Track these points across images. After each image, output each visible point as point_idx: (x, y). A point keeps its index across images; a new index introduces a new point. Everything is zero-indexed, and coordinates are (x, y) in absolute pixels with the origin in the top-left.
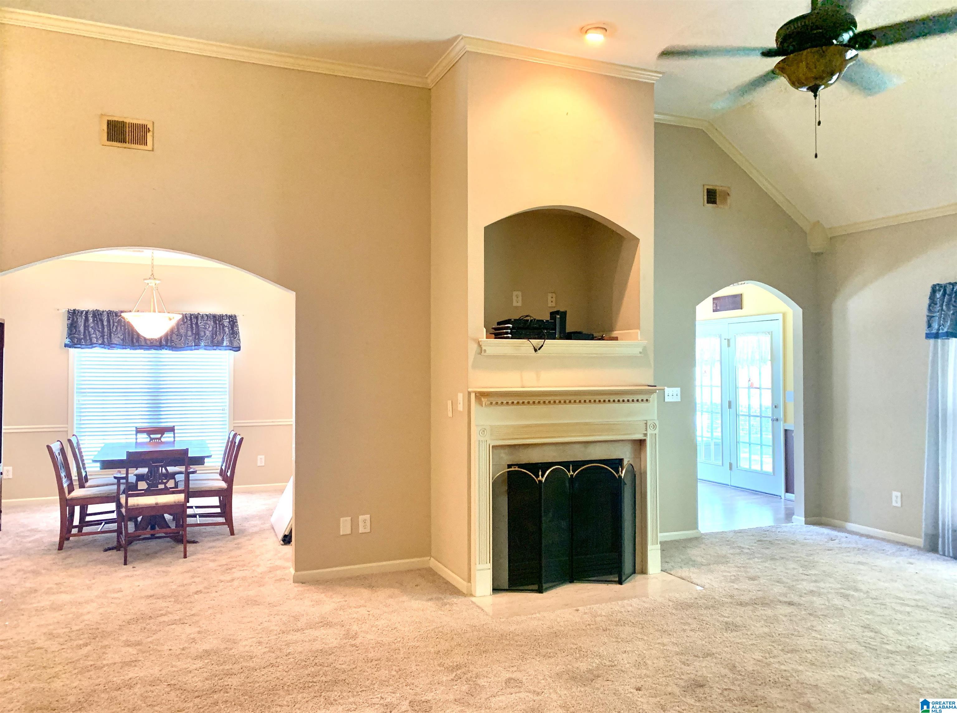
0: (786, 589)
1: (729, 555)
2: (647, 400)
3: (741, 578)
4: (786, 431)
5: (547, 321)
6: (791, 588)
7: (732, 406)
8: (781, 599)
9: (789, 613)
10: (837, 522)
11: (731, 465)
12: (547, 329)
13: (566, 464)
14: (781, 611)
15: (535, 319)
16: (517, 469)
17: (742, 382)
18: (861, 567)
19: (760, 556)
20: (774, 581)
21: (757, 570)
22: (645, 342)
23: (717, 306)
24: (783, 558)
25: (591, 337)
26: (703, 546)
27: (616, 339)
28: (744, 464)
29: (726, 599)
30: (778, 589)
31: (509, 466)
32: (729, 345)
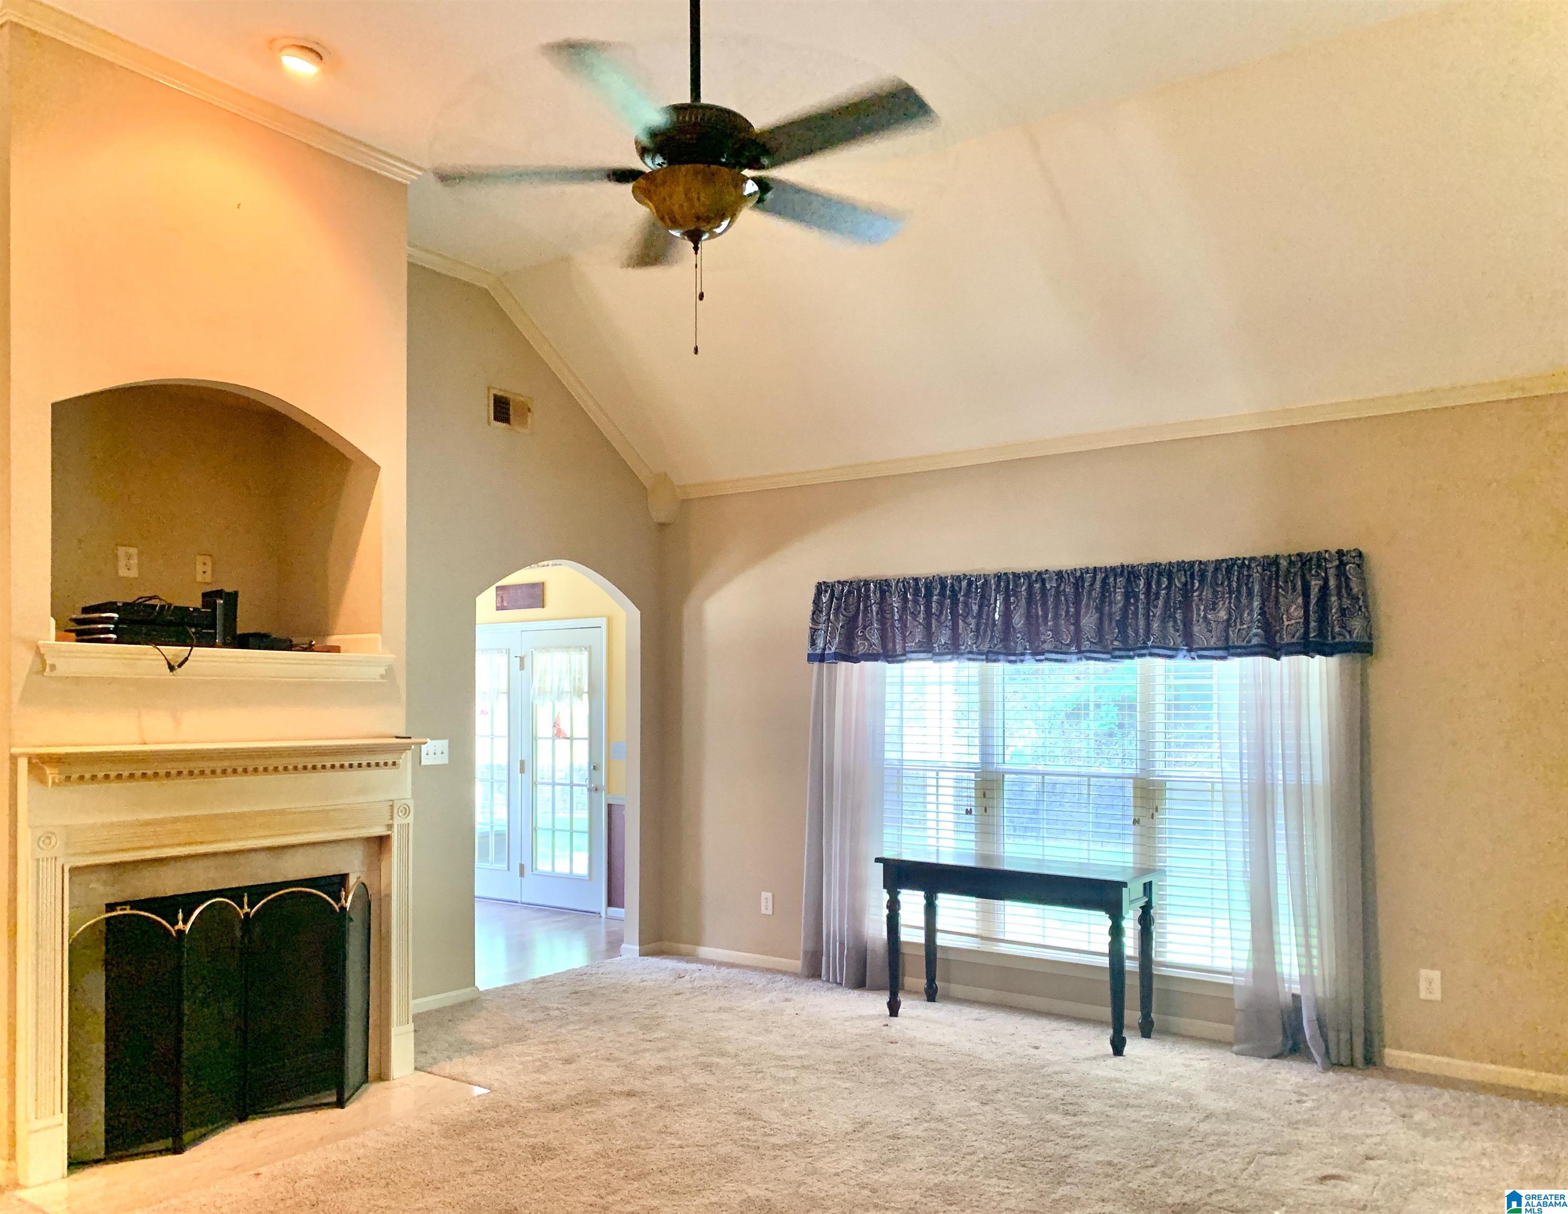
0: (620, 1069)
1: (527, 1025)
2: (394, 764)
3: (551, 1063)
4: (610, 806)
5: (195, 609)
6: (628, 1067)
7: (526, 769)
8: (617, 1088)
9: (630, 1111)
10: (684, 947)
11: (522, 867)
12: (195, 626)
13: (236, 894)
14: (618, 1110)
15: (170, 605)
16: (128, 912)
17: (544, 729)
18: (724, 1016)
19: (577, 1018)
20: (602, 1059)
21: (575, 1044)
22: (391, 657)
23: (502, 601)
24: (611, 1018)
25: (287, 645)
26: (484, 1014)
27: (336, 649)
28: (543, 865)
29: (529, 1105)
30: (610, 1071)
31: (110, 907)
32: (522, 667)
